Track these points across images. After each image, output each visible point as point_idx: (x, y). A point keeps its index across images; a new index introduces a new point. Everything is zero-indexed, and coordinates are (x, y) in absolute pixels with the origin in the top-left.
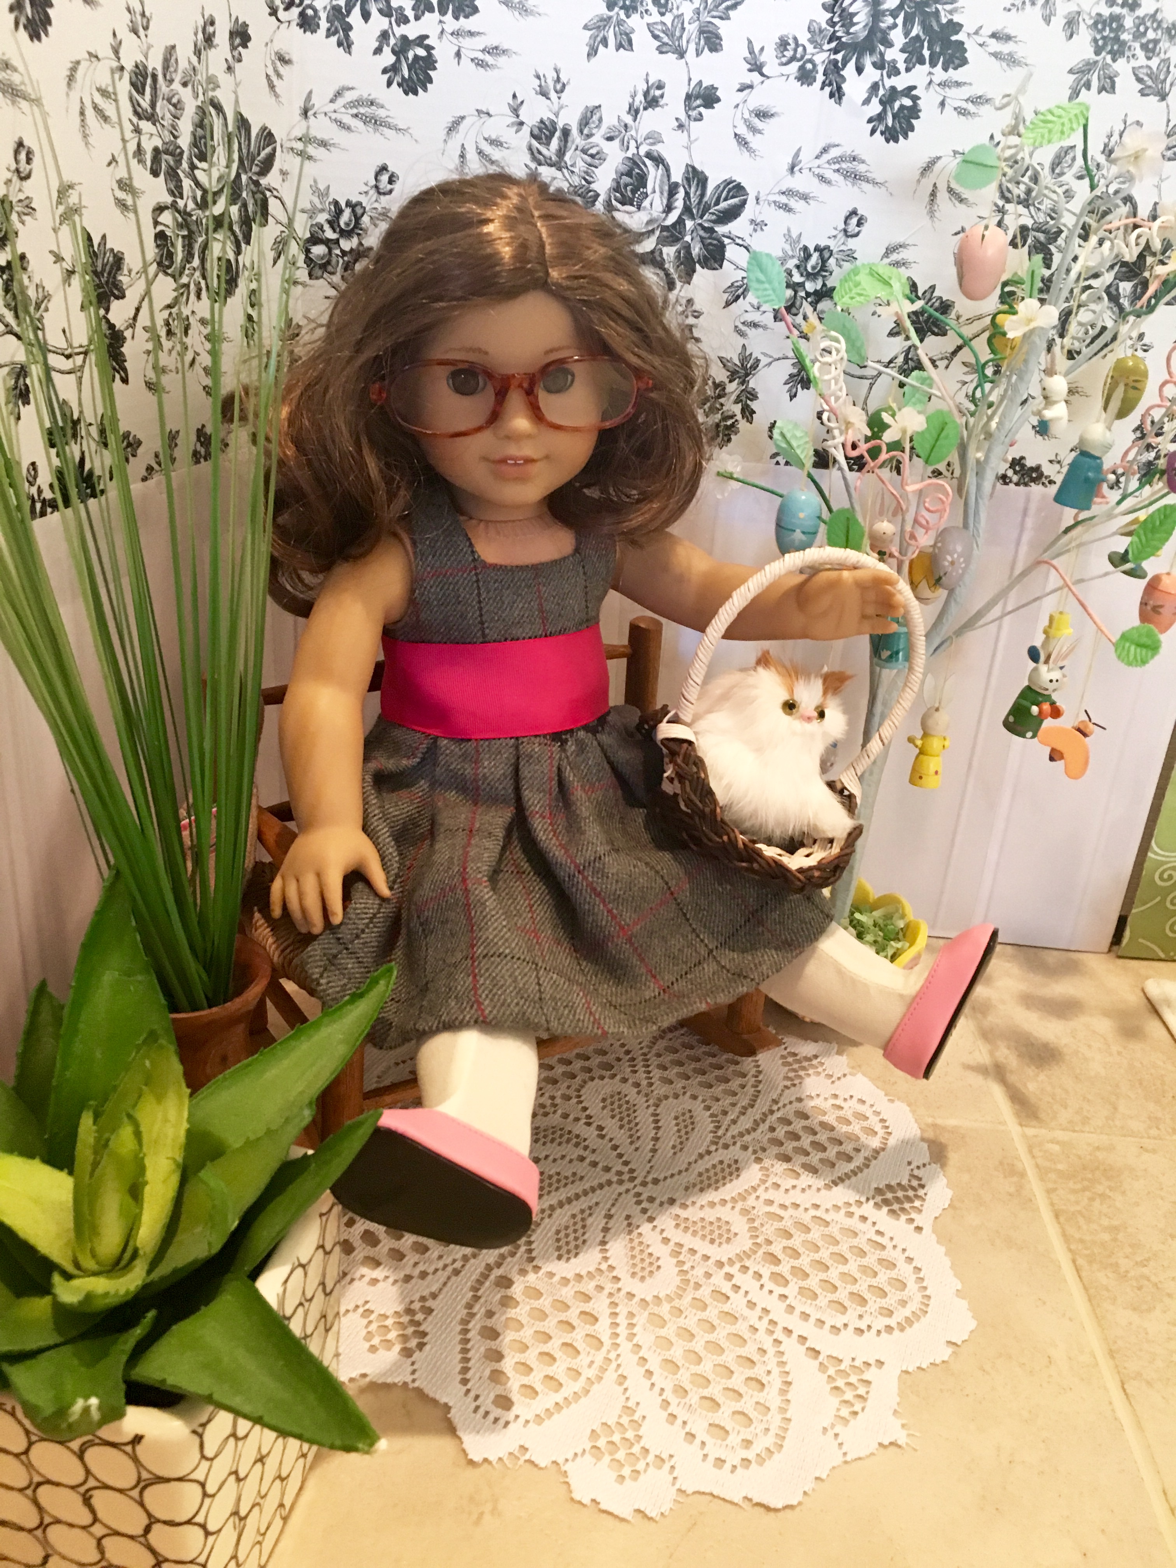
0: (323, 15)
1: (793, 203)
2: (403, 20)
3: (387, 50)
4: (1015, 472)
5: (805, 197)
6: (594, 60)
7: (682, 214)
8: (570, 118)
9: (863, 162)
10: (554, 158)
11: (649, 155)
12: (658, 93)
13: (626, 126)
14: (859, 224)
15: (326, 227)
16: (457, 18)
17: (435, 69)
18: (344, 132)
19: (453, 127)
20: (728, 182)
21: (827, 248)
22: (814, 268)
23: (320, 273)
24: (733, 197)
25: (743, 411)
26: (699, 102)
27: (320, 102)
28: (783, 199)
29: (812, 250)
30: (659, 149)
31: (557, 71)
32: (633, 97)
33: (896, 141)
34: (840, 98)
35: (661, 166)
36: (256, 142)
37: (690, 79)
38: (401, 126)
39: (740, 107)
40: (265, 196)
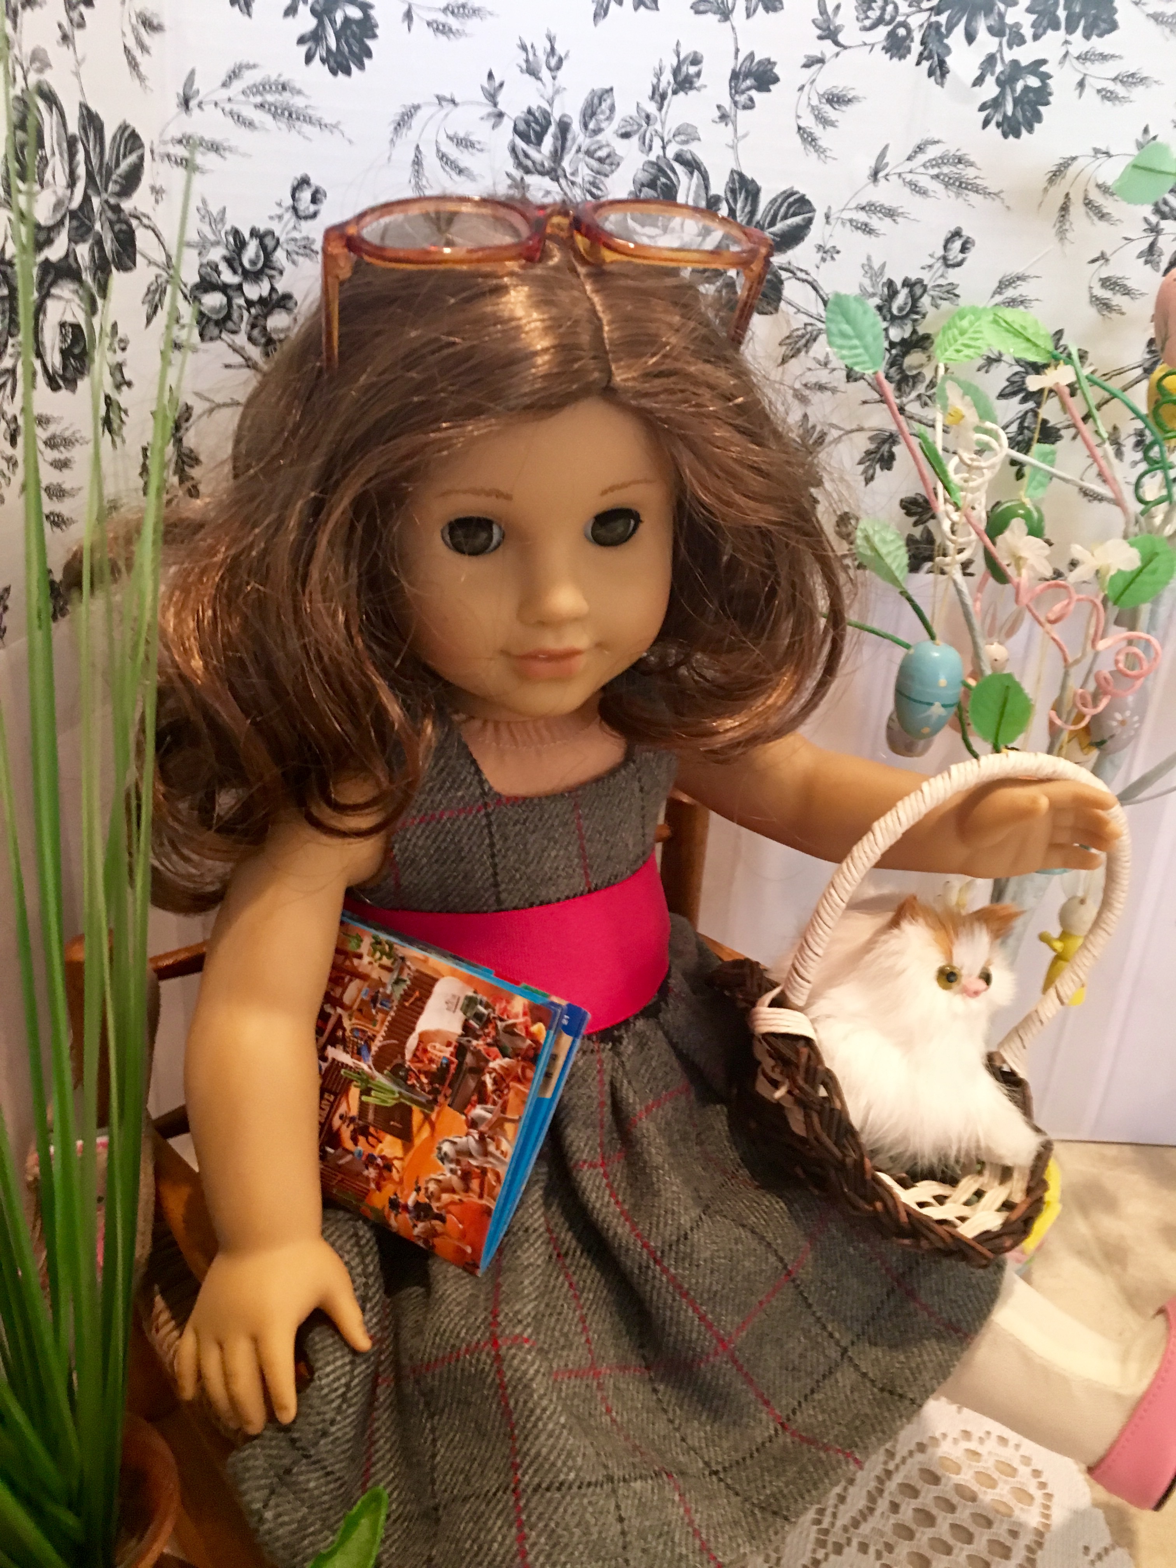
1: (875, 222)
3: (304, 9)
5: (891, 213)
6: (602, 23)
8: (569, 106)
9: (972, 165)
10: (547, 164)
11: (679, 158)
12: (693, 70)
13: (648, 117)
14: (964, 249)
15: (223, 267)
17: (374, 36)
18: (243, 131)
19: (403, 121)
20: (788, 195)
21: (920, 282)
22: (901, 309)
23: (216, 332)
24: (794, 215)
26: (749, 82)
27: (205, 86)
28: (862, 217)
29: (899, 284)
30: (694, 149)
31: (551, 39)
32: (658, 75)
33: (1017, 135)
34: (943, 76)
35: (696, 173)
36: (112, 148)
37: (737, 51)
38: (327, 120)
39: (806, 89)
40: (130, 226)
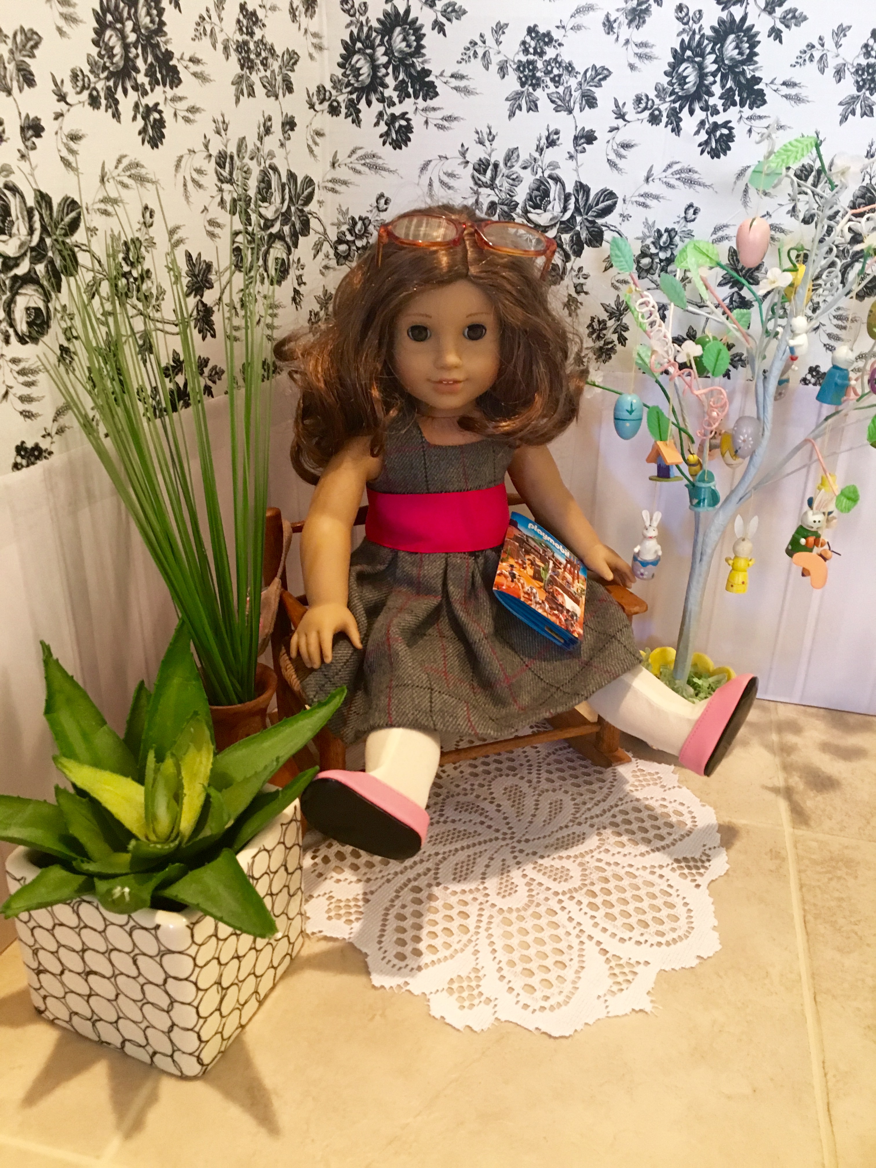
0: (343, 105)
1: (648, 202)
2: (392, 104)
3: (382, 123)
4: (813, 376)
5: (656, 197)
6: (513, 119)
7: (573, 213)
8: (498, 157)
9: (696, 172)
10: (489, 182)
11: (550, 177)
12: (555, 137)
13: (535, 159)
14: (695, 213)
15: (347, 233)
16: (425, 100)
17: (412, 132)
18: (357, 175)
19: (424, 167)
20: (604, 191)
21: (673, 229)
22: (665, 243)
23: (343, 261)
24: (608, 200)
25: (619, 339)
26: (583, 141)
27: (342, 157)
28: (642, 200)
29: (662, 231)
30: (558, 172)
31: (489, 128)
32: (539, 140)
33: (719, 157)
34: (679, 132)
35: (559, 183)
36: (301, 186)
37: (576, 127)
38: (391, 169)
39: (611, 142)
40: (307, 218)
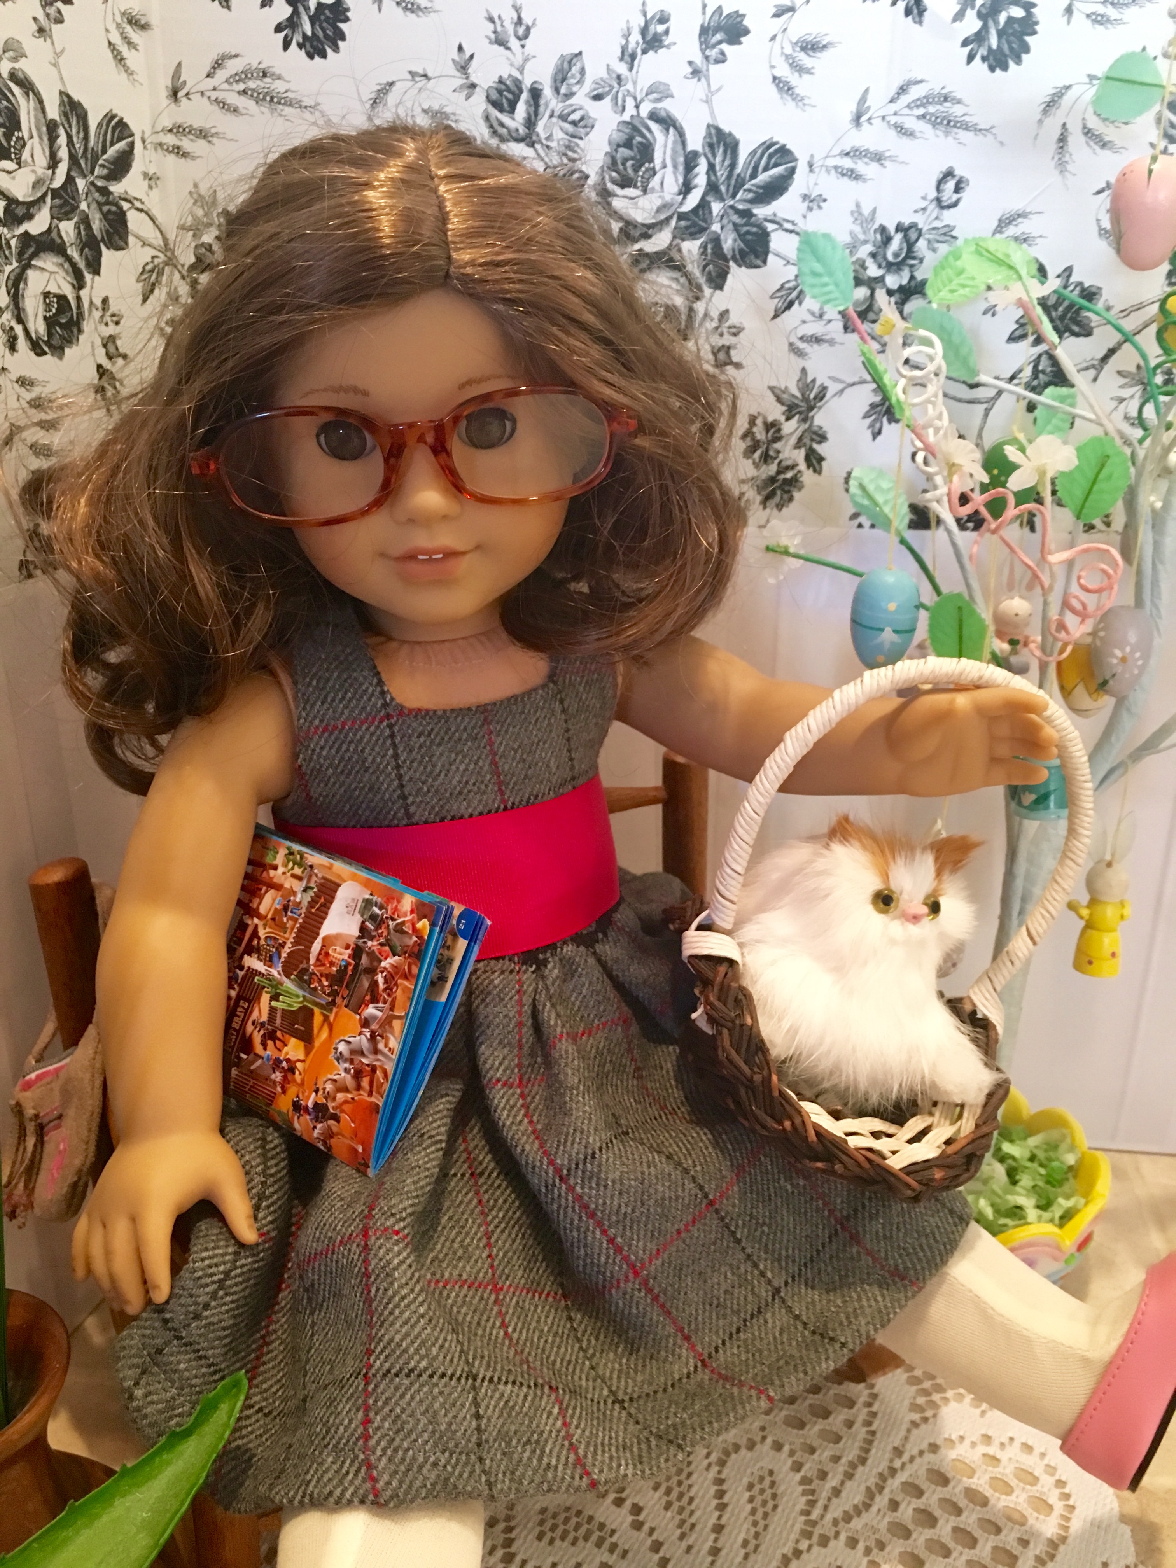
1: (861, 167)
7: (705, 195)
8: (540, 73)
9: (959, 102)
10: (522, 131)
11: (653, 116)
12: (661, 28)
13: (619, 77)
14: (958, 189)
17: (347, 20)
18: (230, 117)
19: (380, 96)
20: (767, 145)
21: (913, 226)
22: (896, 255)
24: (776, 165)
25: (808, 459)
26: (719, 37)
27: (193, 77)
28: (847, 163)
29: (892, 231)
30: (668, 106)
31: (517, 9)
32: (627, 36)
33: (1005, 68)
34: (921, 13)
35: (672, 130)
36: (98, 135)
37: (704, 6)
38: (307, 102)
39: (778, 38)
40: (120, 208)
